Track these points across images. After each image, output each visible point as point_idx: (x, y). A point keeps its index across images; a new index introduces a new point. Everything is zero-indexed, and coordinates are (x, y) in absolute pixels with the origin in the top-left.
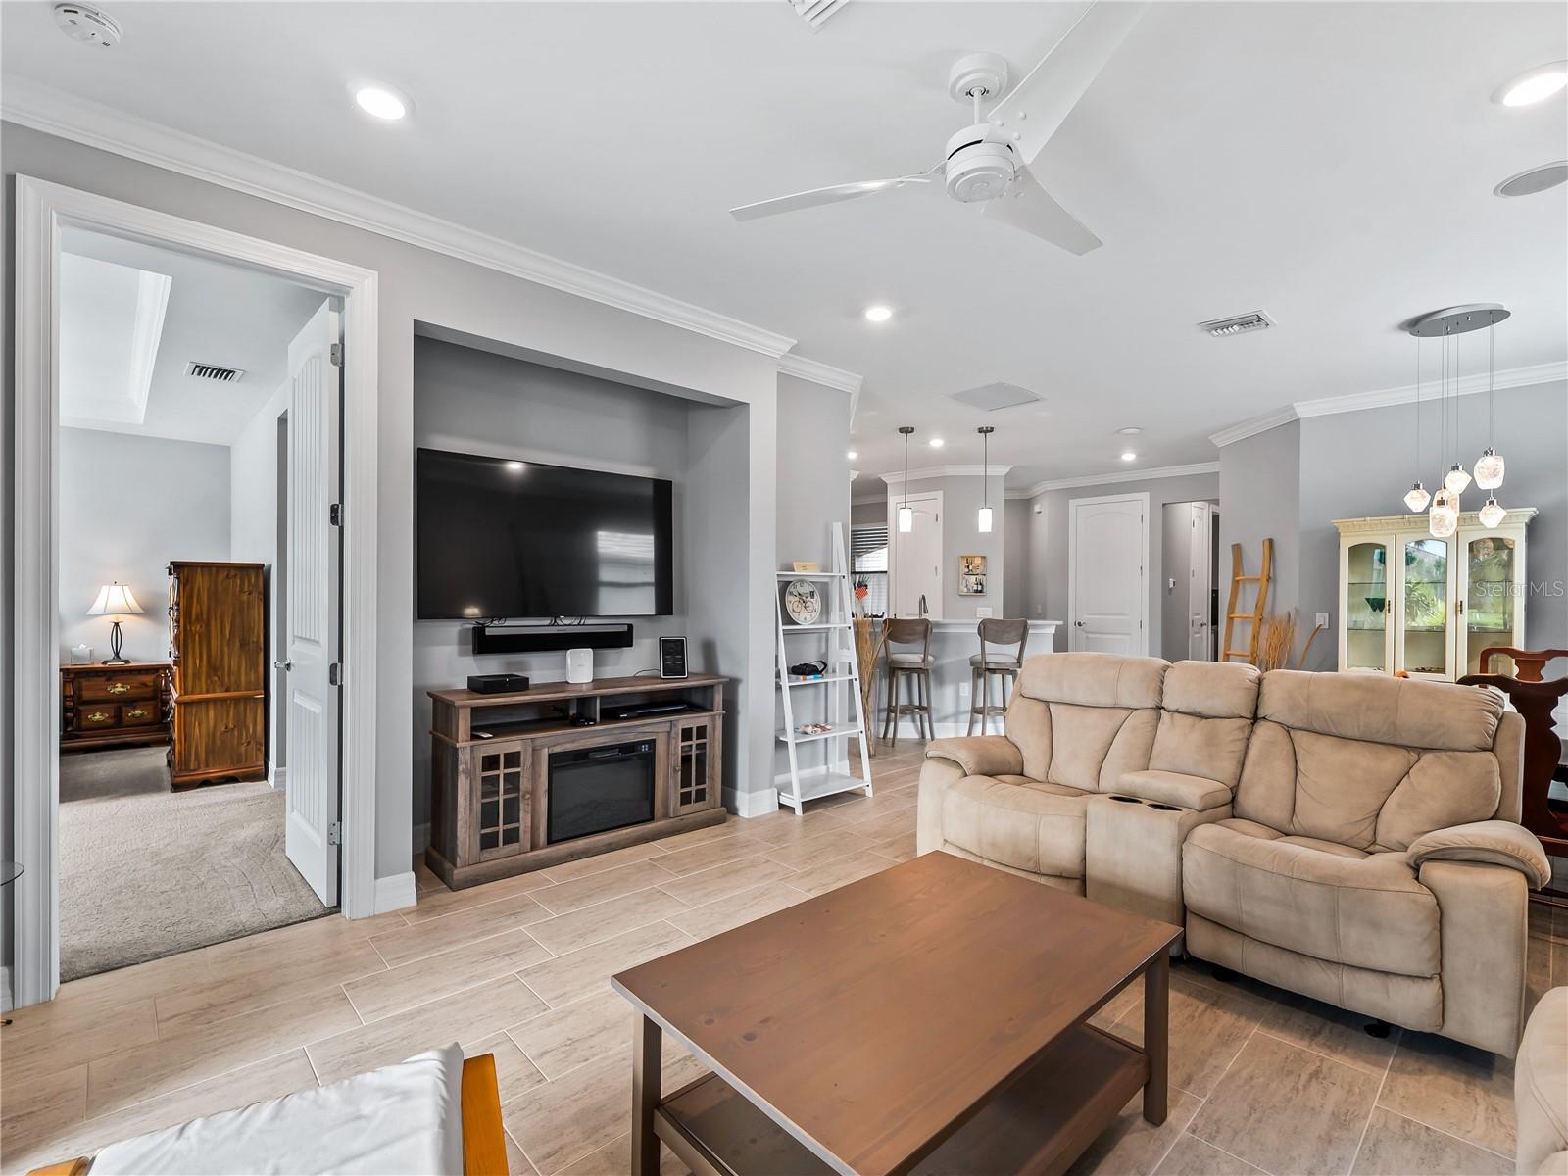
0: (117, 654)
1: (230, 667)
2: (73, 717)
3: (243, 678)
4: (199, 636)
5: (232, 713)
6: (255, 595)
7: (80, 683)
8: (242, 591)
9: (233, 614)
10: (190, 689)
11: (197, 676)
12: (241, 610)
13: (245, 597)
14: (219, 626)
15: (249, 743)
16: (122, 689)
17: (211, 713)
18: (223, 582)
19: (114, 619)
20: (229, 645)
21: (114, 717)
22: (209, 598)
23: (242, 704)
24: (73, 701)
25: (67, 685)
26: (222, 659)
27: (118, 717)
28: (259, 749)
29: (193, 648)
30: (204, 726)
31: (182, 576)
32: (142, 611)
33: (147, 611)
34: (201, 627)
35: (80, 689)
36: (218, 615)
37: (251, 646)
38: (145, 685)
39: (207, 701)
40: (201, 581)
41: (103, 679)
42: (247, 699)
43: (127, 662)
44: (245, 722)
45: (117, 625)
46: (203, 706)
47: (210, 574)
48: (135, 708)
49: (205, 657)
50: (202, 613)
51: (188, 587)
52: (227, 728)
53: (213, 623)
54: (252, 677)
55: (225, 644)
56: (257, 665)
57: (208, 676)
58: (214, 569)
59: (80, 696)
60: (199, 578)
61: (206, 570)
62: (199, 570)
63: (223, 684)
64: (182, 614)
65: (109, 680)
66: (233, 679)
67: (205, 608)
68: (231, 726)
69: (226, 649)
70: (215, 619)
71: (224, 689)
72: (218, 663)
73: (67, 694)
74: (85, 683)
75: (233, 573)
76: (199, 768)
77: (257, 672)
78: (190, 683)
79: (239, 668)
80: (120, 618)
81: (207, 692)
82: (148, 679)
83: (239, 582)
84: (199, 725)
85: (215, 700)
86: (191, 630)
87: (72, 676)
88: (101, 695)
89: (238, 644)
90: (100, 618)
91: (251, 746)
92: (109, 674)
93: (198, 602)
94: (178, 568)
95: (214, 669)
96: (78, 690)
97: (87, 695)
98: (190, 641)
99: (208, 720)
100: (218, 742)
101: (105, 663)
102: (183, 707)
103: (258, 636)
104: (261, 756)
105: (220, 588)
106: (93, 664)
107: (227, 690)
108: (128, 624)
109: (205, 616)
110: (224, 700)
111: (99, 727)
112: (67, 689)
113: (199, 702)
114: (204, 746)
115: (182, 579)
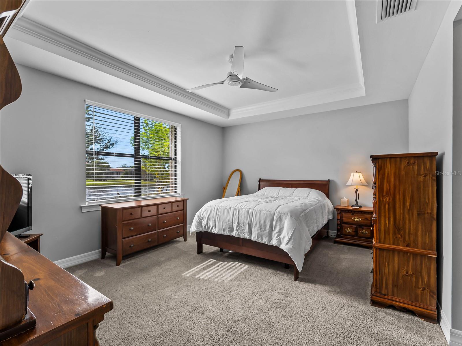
0: (357, 203)
1: (410, 229)
2: (340, 228)
3: (420, 239)
4: (388, 205)
5: (411, 263)
6: (429, 177)
7: (343, 214)
8: (419, 174)
9: (413, 192)
10: (382, 240)
11: (387, 232)
12: (419, 189)
13: (421, 179)
14: (402, 199)
15: (424, 289)
16: (358, 220)
17: (396, 259)
18: (404, 168)
19: (355, 187)
20: (409, 214)
21: (355, 232)
22: (395, 179)
23: (419, 258)
24: (340, 221)
25: (338, 214)
26: (404, 223)
27: (356, 231)
28: (433, 297)
29: (385, 213)
30: (391, 267)
31: (377, 165)
32: (366, 184)
33: (367, 185)
34: (390, 199)
35: (343, 217)
36: (402, 190)
37: (426, 215)
38: (367, 219)
39: (394, 250)
40: (390, 168)
41: (351, 214)
42: (422, 256)
43: (361, 207)
44: (421, 273)
45: (357, 190)
46: (391, 253)
47: (396, 161)
48: (363, 229)
49: (392, 219)
50: (390, 189)
51: (381, 172)
52: (407, 273)
53: (398, 197)
54: (427, 240)
55: (406, 212)
56: (431, 231)
57: (394, 234)
58: (398, 159)
59: (343, 220)
60: (388, 165)
61: (393, 160)
62: (388, 160)
63: (404, 241)
64: (377, 189)
65: (353, 215)
66: (412, 239)
67: (392, 186)
68: (410, 272)
69: (407, 216)
70: (399, 194)
71: (405, 245)
72: (401, 226)
73: (338, 218)
74: (344, 215)
75: (412, 161)
76: (388, 295)
77: (431, 237)
78: (382, 236)
79: (417, 231)
80: (358, 187)
81: (394, 244)
82: (368, 216)
83: (416, 167)
84: (388, 265)
85: (399, 251)
86: (383, 201)
87: (340, 211)
88: (350, 220)
89: (416, 213)
90: (350, 187)
91: (425, 292)
92: (354, 212)
93: (387, 182)
94: (375, 159)
95: (398, 229)
96: (342, 217)
97: (345, 220)
98: (382, 207)
99: (394, 263)
100: (401, 281)
101: (352, 206)
102: (378, 251)
103: (432, 209)
104: (434, 302)
105: (403, 173)
106: (348, 206)
107: (408, 246)
108: (361, 189)
109: (392, 192)
110: (405, 253)
111: (349, 235)
112: (338, 217)
113: (389, 250)
114: (391, 282)
115: (378, 166)
